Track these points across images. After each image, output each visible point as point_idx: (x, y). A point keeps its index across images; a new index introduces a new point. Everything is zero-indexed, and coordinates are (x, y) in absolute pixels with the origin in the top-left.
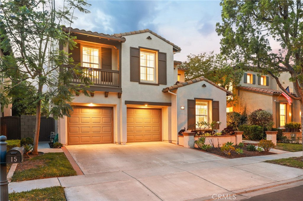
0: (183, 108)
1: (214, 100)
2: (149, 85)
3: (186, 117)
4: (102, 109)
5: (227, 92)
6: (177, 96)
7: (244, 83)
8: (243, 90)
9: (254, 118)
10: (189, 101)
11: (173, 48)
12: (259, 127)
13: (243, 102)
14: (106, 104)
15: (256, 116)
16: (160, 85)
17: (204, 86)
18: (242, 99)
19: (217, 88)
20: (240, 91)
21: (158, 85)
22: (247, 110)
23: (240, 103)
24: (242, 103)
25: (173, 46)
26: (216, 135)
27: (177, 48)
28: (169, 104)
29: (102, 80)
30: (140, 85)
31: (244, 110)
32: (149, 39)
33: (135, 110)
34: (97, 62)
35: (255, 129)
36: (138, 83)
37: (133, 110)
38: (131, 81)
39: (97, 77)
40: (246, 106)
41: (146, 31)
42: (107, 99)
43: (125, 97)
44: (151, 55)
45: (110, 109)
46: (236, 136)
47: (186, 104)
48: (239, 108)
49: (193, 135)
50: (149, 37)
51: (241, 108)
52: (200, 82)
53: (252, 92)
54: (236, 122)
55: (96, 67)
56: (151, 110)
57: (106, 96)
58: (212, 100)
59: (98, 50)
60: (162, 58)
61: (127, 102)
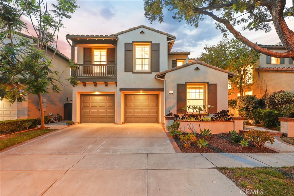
0: (171, 93)
1: (210, 83)
2: (142, 74)
3: (175, 101)
4: (107, 96)
5: (228, 74)
6: (165, 81)
7: (267, 64)
8: (264, 72)
9: (272, 102)
10: (178, 85)
11: (167, 38)
12: (275, 112)
13: (264, 84)
14: (106, 92)
15: (275, 99)
16: (153, 73)
17: (197, 69)
18: (263, 82)
19: (215, 70)
20: (260, 73)
21: (151, 73)
22: (268, 93)
23: (260, 86)
24: (262, 85)
25: (167, 36)
26: (203, 120)
27: (171, 37)
28: (162, 90)
29: (108, 74)
30: (133, 74)
31: (265, 93)
32: (142, 33)
33: (134, 96)
34: (105, 60)
35: (269, 114)
36: (132, 73)
37: (132, 96)
38: (125, 72)
39: (104, 72)
40: (267, 89)
41: (139, 27)
42: (107, 88)
43: (120, 85)
44: (146, 47)
45: (112, 95)
46: (234, 122)
47: (175, 89)
48: (259, 91)
49: (172, 119)
50: (142, 31)
51: (261, 91)
52: (192, 66)
53: (274, 72)
54: (250, 106)
55: (105, 63)
56: (149, 96)
57: (106, 85)
58: (208, 83)
59: (105, 51)
60: (155, 49)
61: (121, 90)
